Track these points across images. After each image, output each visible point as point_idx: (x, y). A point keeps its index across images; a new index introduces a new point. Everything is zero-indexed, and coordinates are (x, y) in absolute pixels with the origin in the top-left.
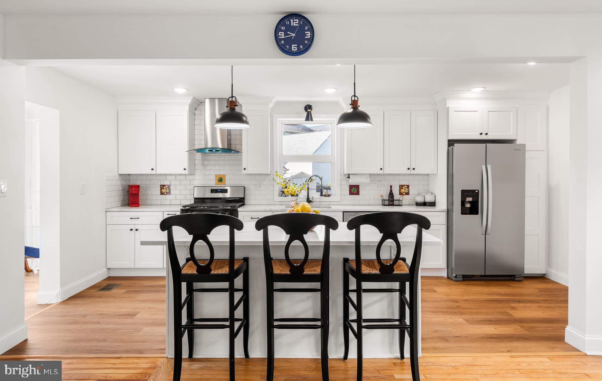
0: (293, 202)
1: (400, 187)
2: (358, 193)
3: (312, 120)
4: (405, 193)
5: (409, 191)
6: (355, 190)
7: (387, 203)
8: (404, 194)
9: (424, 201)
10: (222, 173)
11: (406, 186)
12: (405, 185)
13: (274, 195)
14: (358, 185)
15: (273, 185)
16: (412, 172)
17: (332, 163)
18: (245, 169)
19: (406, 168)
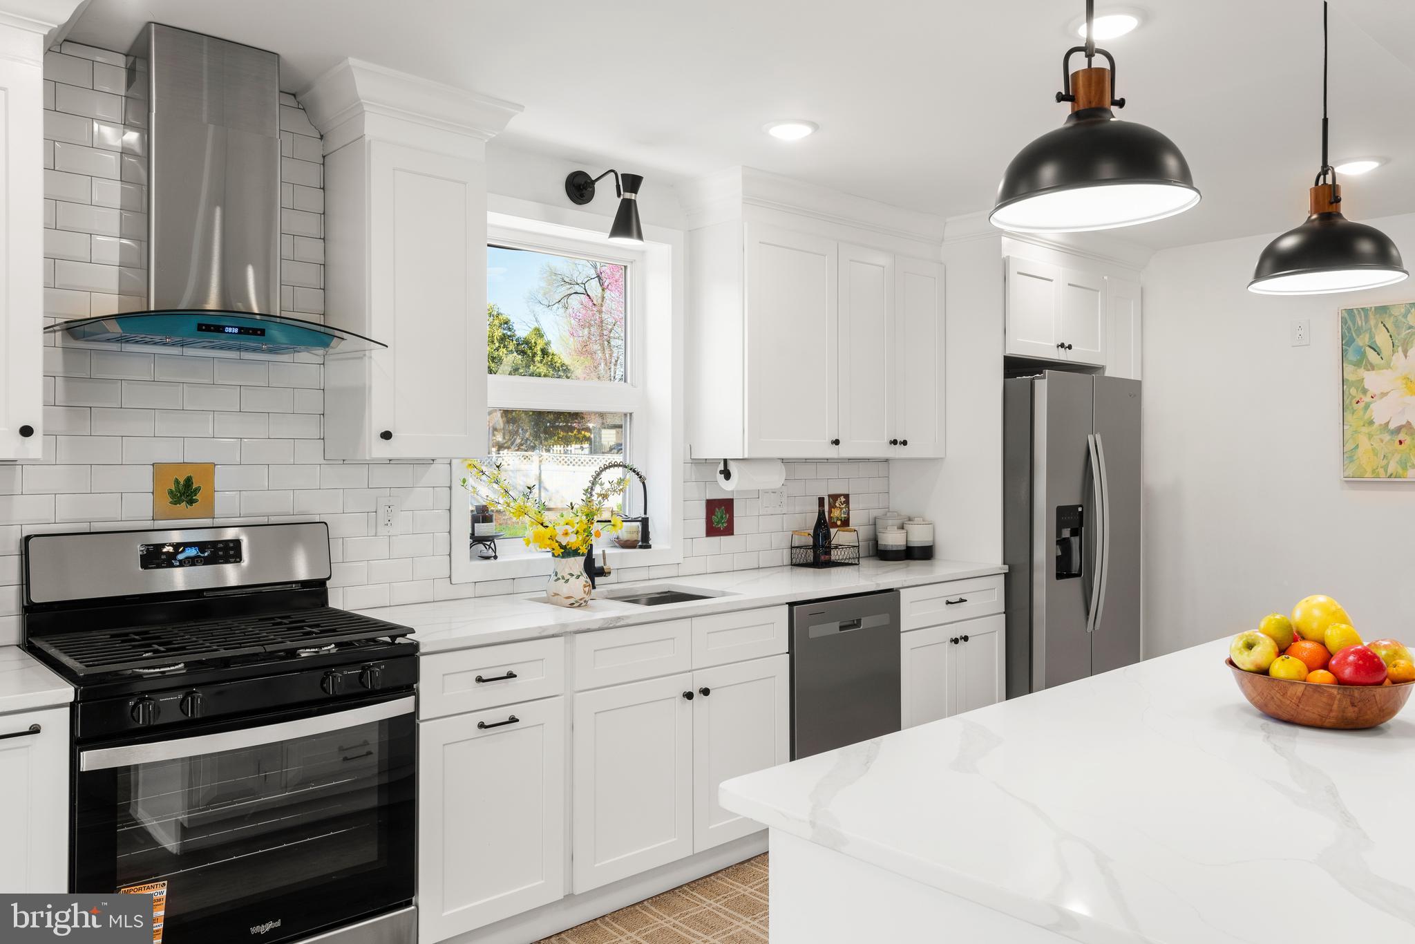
0: (572, 580)
1: (831, 500)
2: (729, 531)
3: (640, 236)
4: (841, 520)
5: (848, 514)
6: (722, 517)
7: (810, 556)
8: (839, 523)
9: (905, 543)
10: (195, 454)
11: (843, 499)
12: (840, 495)
13: (450, 555)
14: (732, 500)
15: (450, 510)
16: (899, 452)
17: (634, 415)
18: (387, 435)
19: (887, 441)
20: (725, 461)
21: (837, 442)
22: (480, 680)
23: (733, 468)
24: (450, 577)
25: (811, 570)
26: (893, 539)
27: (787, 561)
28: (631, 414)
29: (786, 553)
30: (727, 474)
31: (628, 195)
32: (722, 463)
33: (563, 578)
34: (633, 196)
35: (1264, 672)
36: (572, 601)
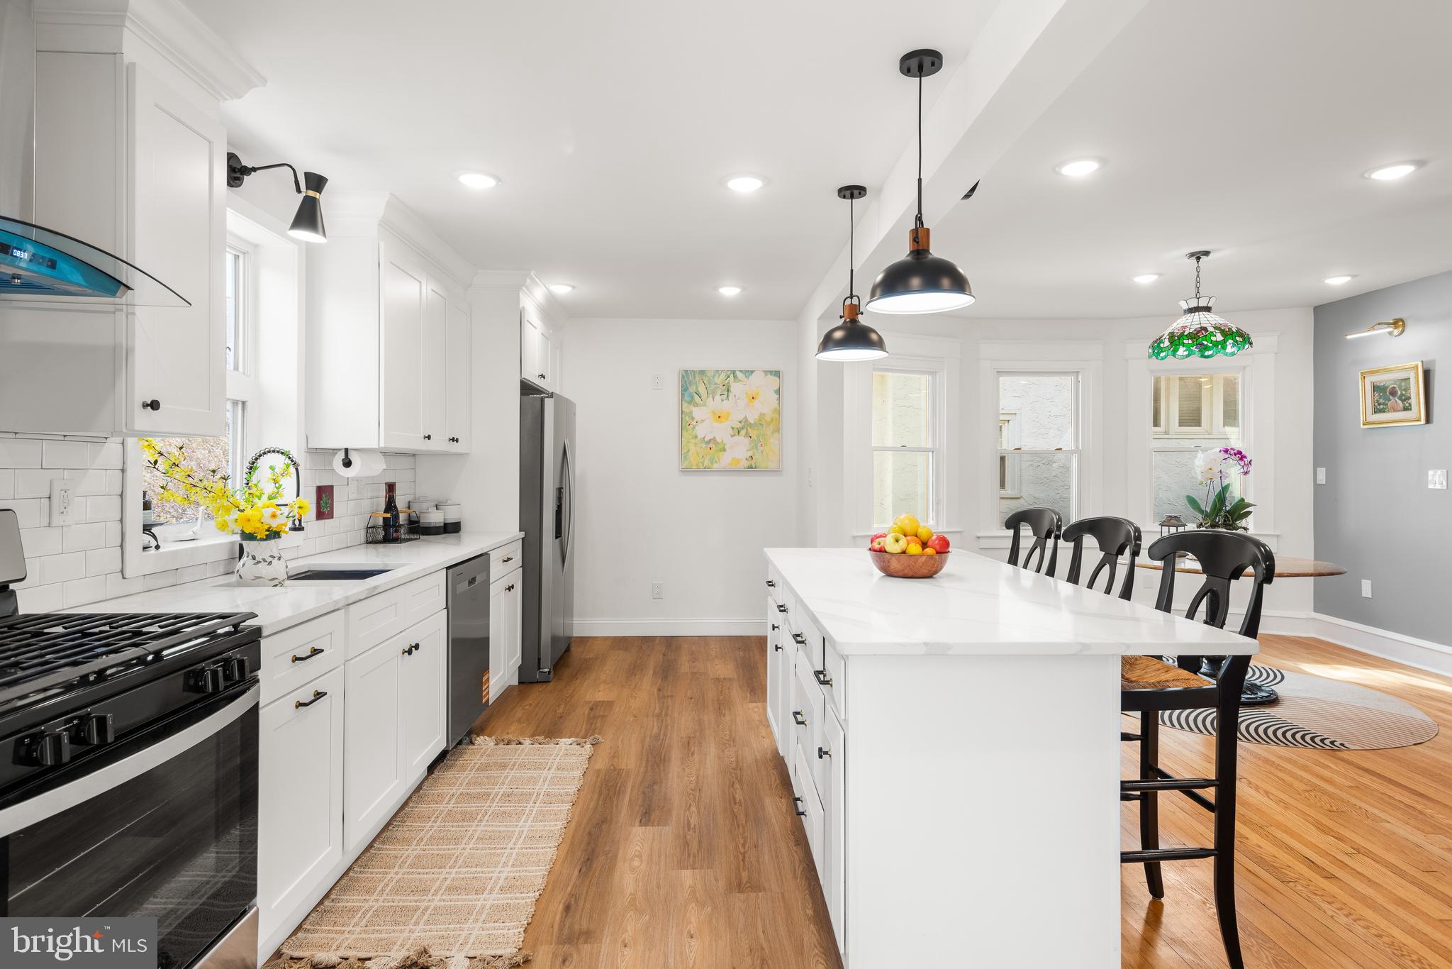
0: (275, 561)
2: (330, 516)
3: (324, 234)
6: (327, 503)
7: (381, 534)
12: (393, 483)
13: (122, 546)
14: (332, 486)
15: (121, 496)
16: (454, 447)
17: (248, 405)
18: (154, 405)
19: (447, 438)
20: (346, 450)
21: (429, 437)
22: (296, 659)
23: (353, 457)
24: (122, 571)
25: (382, 545)
26: (435, 518)
27: (363, 540)
28: (244, 403)
29: (362, 533)
30: (347, 463)
31: (311, 193)
32: (343, 452)
33: (265, 561)
34: (317, 195)
35: (904, 552)
36: (276, 582)
